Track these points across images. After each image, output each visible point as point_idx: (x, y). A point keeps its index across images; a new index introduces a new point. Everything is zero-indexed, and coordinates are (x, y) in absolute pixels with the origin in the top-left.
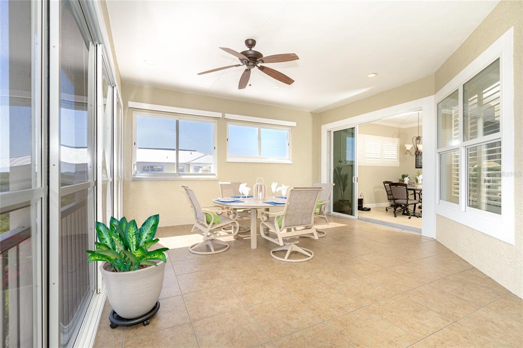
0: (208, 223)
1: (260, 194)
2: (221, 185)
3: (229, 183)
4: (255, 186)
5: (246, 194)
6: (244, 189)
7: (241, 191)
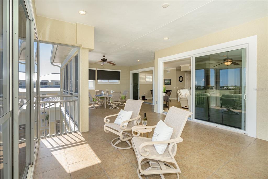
0: (94, 101)
1: (107, 94)
2: (96, 91)
3: (98, 91)
4: (106, 92)
5: (103, 93)
6: (103, 92)
7: (102, 93)
